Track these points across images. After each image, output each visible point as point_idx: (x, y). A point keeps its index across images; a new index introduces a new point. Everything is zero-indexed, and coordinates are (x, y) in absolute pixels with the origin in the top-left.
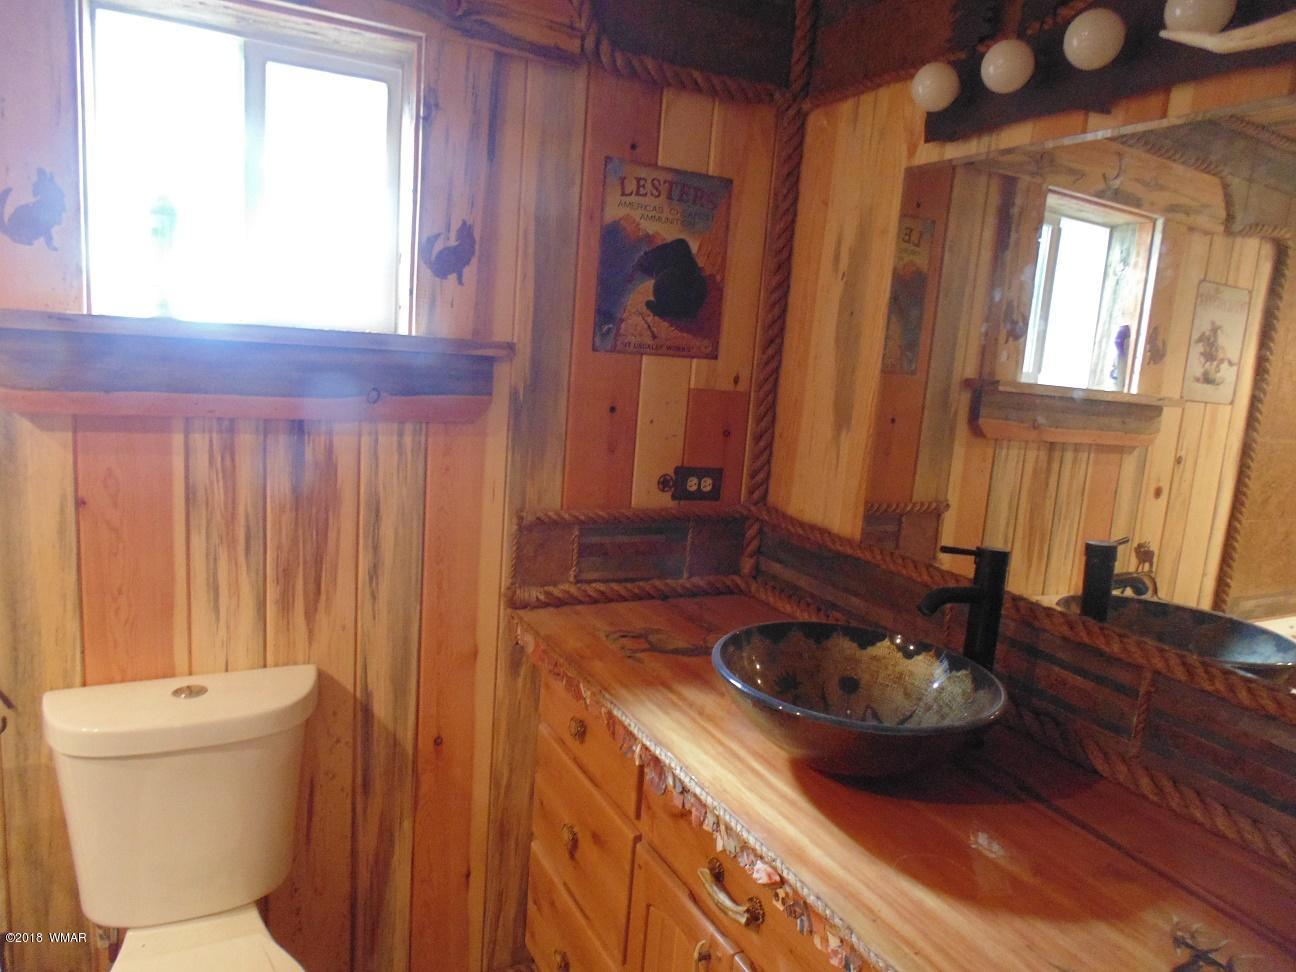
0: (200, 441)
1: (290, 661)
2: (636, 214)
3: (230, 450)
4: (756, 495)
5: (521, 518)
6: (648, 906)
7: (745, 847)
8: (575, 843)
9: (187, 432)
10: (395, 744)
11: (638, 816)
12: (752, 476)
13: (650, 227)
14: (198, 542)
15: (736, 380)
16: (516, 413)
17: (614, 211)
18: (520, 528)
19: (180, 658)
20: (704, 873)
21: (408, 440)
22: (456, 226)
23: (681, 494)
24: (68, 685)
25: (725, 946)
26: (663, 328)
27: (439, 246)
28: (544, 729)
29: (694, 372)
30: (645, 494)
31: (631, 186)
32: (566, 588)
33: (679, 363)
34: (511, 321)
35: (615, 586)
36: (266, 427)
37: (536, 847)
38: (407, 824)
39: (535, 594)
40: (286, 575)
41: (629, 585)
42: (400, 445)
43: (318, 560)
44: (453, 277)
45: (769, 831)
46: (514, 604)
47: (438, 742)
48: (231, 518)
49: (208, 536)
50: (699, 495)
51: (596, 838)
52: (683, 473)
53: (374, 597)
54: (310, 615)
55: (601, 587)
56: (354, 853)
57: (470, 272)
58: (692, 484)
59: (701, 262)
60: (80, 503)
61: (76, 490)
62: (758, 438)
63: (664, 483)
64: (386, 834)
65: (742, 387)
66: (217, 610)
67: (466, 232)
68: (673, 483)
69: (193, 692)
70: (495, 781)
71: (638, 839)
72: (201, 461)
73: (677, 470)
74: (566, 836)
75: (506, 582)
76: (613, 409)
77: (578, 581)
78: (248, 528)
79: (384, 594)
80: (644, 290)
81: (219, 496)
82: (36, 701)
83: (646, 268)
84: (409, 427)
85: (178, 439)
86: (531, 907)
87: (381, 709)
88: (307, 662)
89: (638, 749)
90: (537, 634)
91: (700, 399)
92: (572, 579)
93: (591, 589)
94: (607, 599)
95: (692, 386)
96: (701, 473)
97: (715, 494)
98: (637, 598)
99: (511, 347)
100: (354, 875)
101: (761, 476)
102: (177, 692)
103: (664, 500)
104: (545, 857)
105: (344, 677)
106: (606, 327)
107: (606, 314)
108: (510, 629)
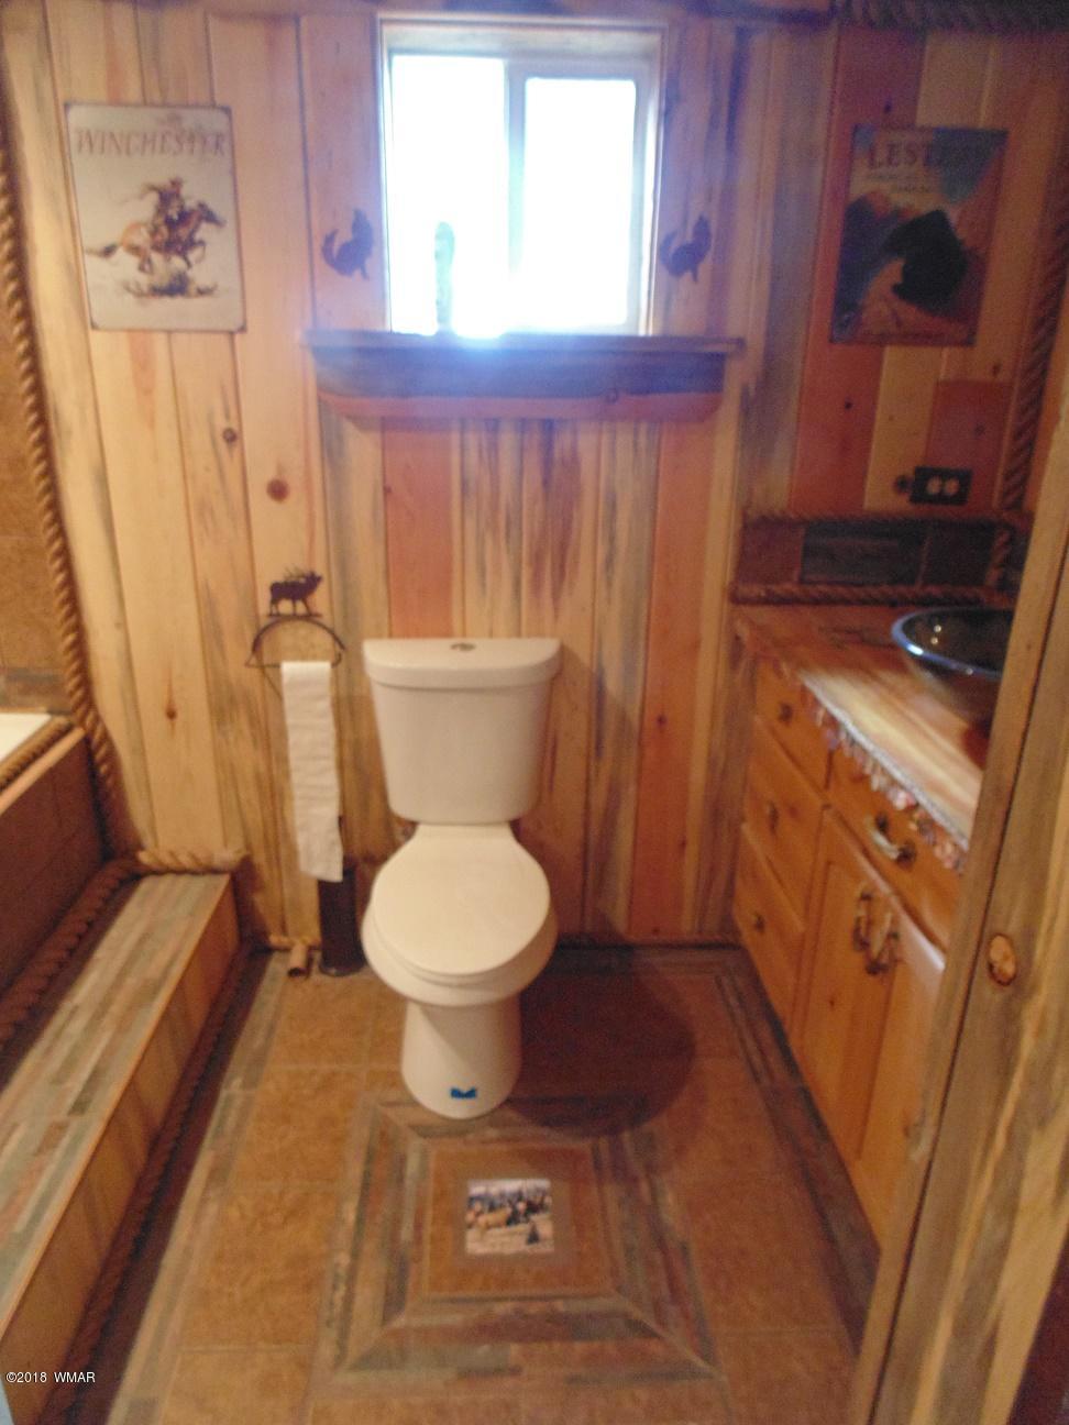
0: (472, 440)
1: (540, 634)
2: (885, 187)
3: (494, 447)
4: (1010, 499)
5: (744, 515)
6: (829, 863)
7: (894, 783)
8: (774, 816)
9: (463, 431)
10: (623, 719)
11: (827, 786)
12: (1007, 477)
13: (901, 200)
14: (470, 524)
15: (996, 369)
16: (746, 409)
17: (861, 186)
18: (745, 527)
19: (457, 624)
20: (869, 820)
21: (643, 440)
22: (693, 220)
23: (919, 496)
24: (379, 636)
25: (884, 888)
26: (911, 314)
27: (675, 245)
28: (758, 720)
29: (943, 362)
30: (878, 495)
31: (882, 155)
32: (789, 587)
33: (927, 353)
34: (745, 315)
35: (841, 590)
36: (523, 425)
37: (746, 828)
38: (632, 789)
39: (758, 590)
40: (537, 560)
41: (855, 590)
42: (635, 444)
43: (563, 548)
44: (688, 275)
45: (918, 771)
46: (735, 599)
47: (661, 720)
48: (495, 508)
49: (478, 521)
50: (941, 498)
51: (793, 812)
52: (923, 474)
53: (609, 584)
54: (556, 596)
55: (822, 588)
56: (587, 805)
57: (705, 267)
58: (933, 487)
59: (962, 234)
60: (387, 491)
61: (384, 480)
62: (1018, 434)
63: (901, 484)
64: (614, 792)
65: (1002, 377)
66: (483, 585)
67: (702, 228)
68: (914, 484)
69: (465, 647)
70: (712, 763)
71: (827, 806)
72: (472, 457)
73: (918, 470)
74: (767, 810)
75: (729, 577)
76: (848, 406)
77: (801, 581)
78: (508, 518)
79: (617, 583)
80: (892, 272)
81: (486, 489)
82: (359, 647)
83: (893, 247)
84: (643, 427)
85: (455, 438)
86: (739, 882)
87: (612, 684)
88: (553, 636)
89: (821, 713)
90: (752, 623)
91: (950, 394)
92: (795, 579)
93: (813, 591)
94: (829, 601)
95: (942, 376)
96: (944, 475)
97: (960, 498)
98: (863, 602)
99: (740, 342)
100: (586, 825)
101: (1017, 478)
102: (454, 647)
103: (900, 503)
104: (752, 836)
105: (582, 651)
106: (846, 316)
107: (846, 303)
108: (731, 621)
